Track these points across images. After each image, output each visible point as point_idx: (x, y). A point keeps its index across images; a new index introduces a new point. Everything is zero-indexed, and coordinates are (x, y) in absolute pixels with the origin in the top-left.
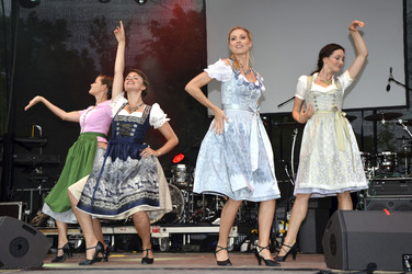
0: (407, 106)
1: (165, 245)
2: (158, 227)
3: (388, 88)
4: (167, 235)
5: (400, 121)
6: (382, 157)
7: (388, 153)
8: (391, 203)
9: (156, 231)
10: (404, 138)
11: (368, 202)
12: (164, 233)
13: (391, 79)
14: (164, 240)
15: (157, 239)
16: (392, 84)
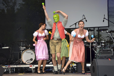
0: (108, 26)
1: (34, 71)
2: (32, 65)
3: (104, 21)
4: (35, 68)
5: (107, 31)
6: (102, 43)
7: (103, 41)
8: (105, 57)
9: (31, 66)
10: (108, 37)
11: (98, 57)
12: (34, 67)
13: (104, 18)
14: (34, 69)
15: (31, 69)
16: (105, 20)
